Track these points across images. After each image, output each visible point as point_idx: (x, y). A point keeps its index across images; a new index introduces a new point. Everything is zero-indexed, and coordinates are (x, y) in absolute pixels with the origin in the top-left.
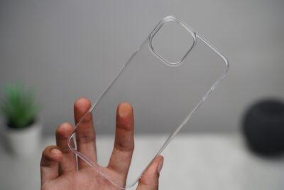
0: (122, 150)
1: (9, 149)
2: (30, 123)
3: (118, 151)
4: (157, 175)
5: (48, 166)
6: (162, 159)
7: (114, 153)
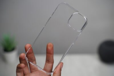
0: (49, 63)
2: (13, 49)
3: (47, 64)
4: (61, 70)
5: (19, 72)
6: (63, 63)
7: (46, 64)
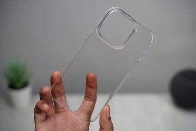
1: (10, 103)
